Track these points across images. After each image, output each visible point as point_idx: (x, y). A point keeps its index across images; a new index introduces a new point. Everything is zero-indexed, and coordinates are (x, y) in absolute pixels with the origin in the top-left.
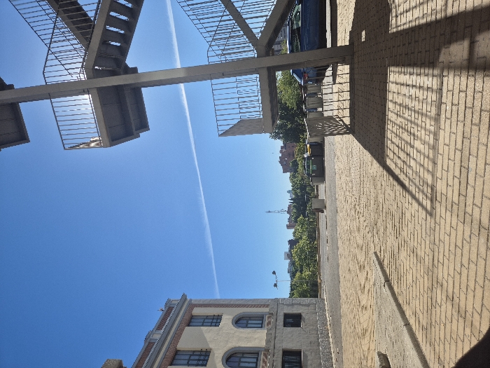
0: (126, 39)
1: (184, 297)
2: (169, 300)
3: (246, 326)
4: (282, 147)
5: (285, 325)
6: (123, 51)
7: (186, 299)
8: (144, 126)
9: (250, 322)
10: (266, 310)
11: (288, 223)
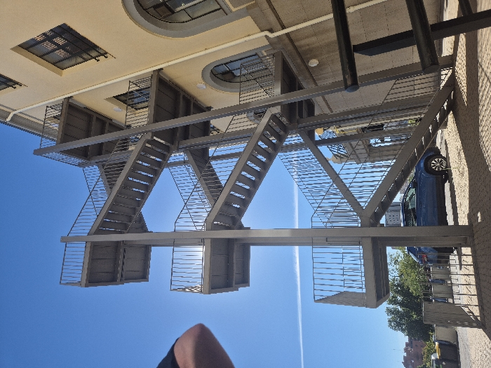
0: (245, 203)
4: (407, 344)
6: (241, 212)
8: (245, 281)
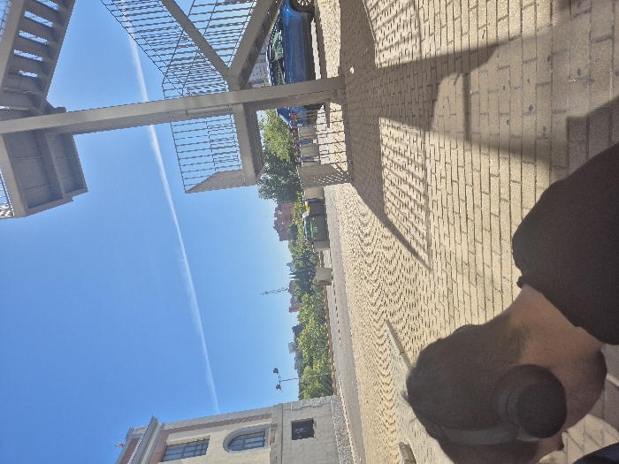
0: (46, 69)
1: (154, 423)
2: (131, 430)
3: (243, 448)
5: (295, 437)
6: (42, 85)
7: (156, 424)
9: (247, 441)
10: (269, 422)
11: (290, 305)
